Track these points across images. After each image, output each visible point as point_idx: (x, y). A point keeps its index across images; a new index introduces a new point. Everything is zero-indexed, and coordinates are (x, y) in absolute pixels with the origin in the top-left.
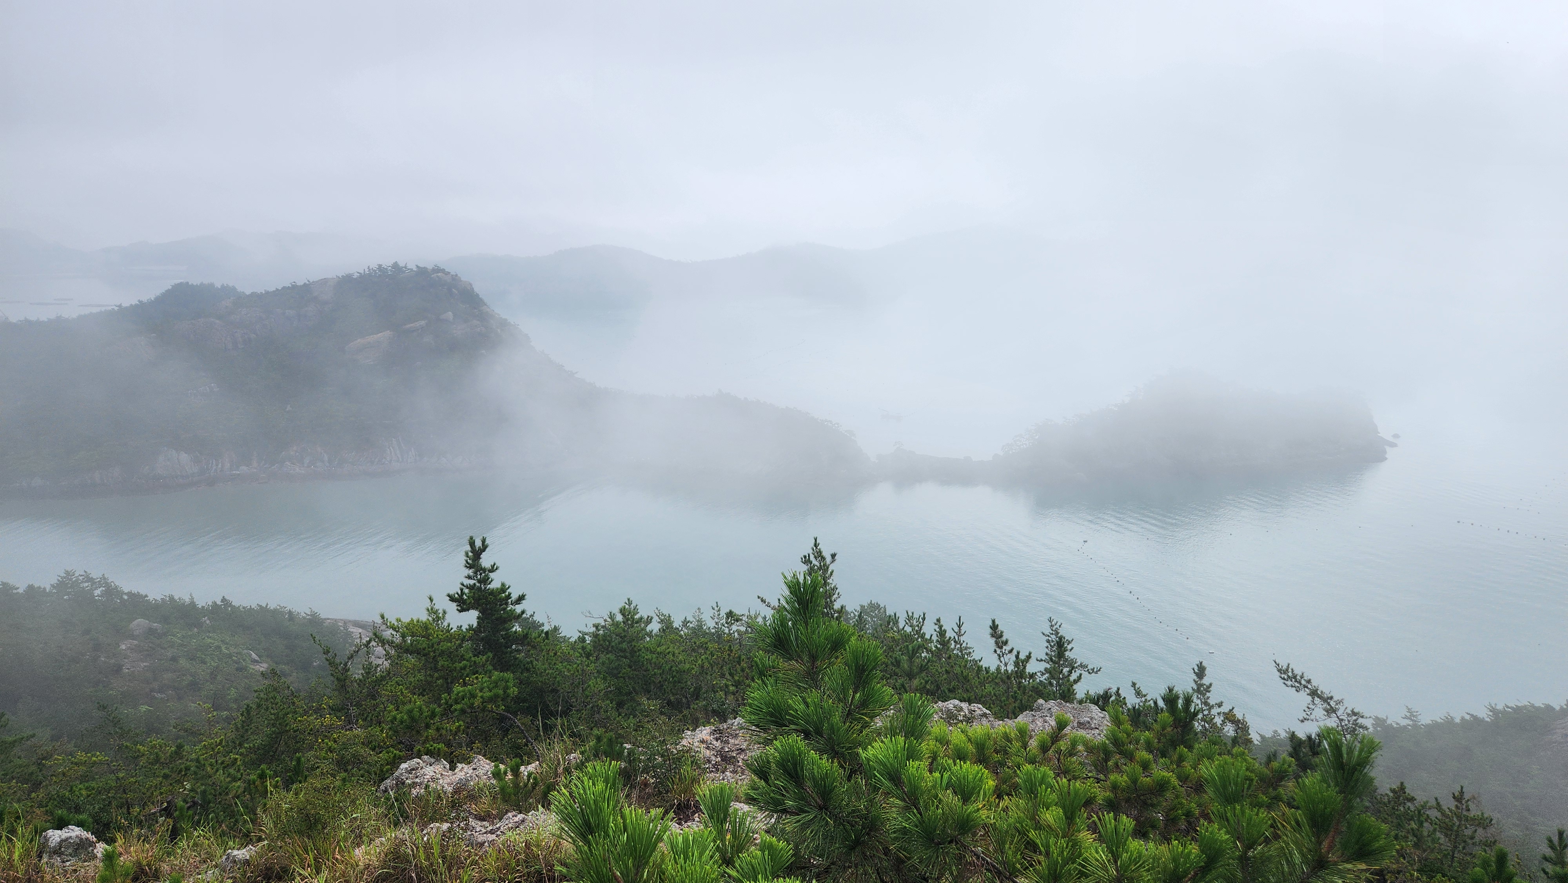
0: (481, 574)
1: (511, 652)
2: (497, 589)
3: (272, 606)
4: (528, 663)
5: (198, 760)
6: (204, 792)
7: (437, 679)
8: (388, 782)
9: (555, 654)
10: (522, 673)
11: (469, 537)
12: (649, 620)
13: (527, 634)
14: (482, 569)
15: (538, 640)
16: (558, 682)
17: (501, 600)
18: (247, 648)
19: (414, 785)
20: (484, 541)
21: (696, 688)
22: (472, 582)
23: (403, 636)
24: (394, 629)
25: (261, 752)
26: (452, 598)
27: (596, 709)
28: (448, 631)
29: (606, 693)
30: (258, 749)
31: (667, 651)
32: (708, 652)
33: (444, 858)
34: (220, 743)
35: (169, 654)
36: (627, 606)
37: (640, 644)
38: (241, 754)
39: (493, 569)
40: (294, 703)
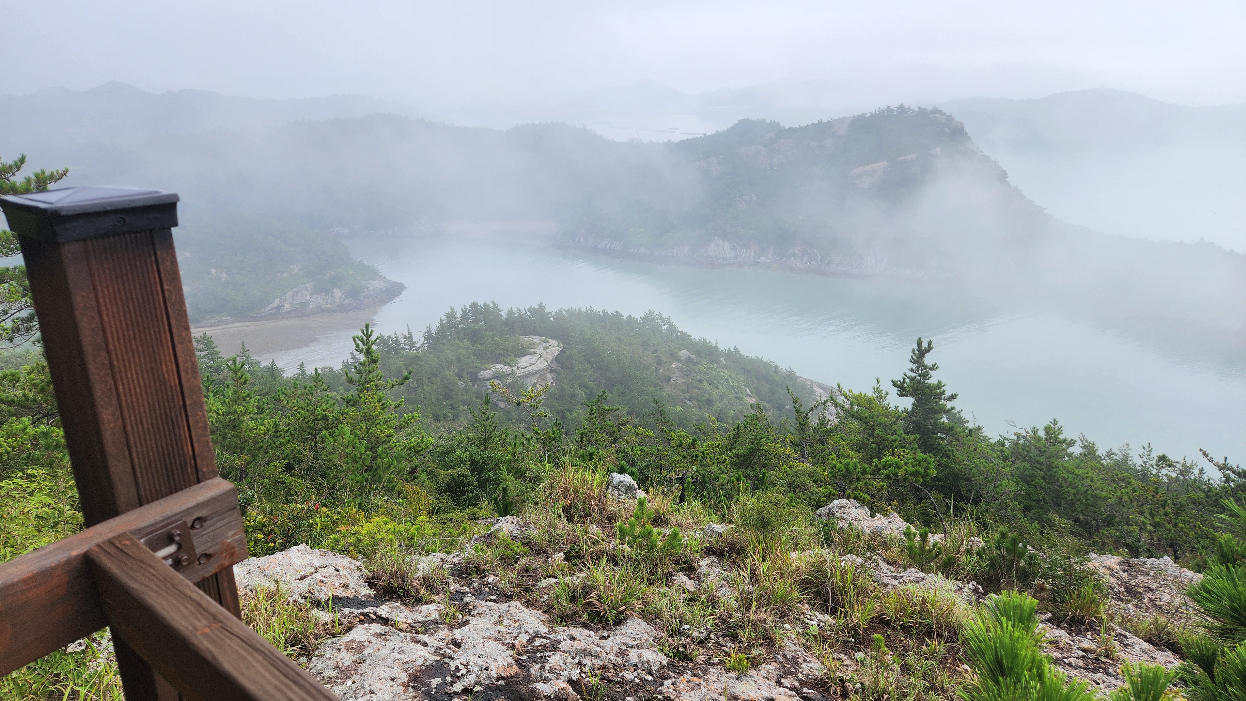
0: (922, 370)
1: (936, 438)
2: (934, 384)
3: (765, 359)
4: (949, 451)
5: (703, 453)
6: (704, 475)
7: (872, 443)
8: (822, 510)
9: (975, 450)
10: (942, 457)
11: (917, 338)
12: (1072, 443)
13: (953, 427)
14: (924, 366)
15: (962, 434)
16: (974, 473)
17: (936, 394)
18: (745, 385)
19: (841, 518)
20: (930, 343)
21: (1108, 516)
22: (913, 375)
23: (852, 404)
24: (846, 397)
25: (742, 458)
26: (895, 384)
27: (1003, 506)
28: (887, 409)
29: (1016, 496)
30: (741, 456)
31: (1086, 475)
32: (1130, 488)
33: (855, 585)
34: (718, 446)
35: (698, 377)
36: (1052, 426)
37: (1059, 462)
38: (730, 456)
39: (933, 368)
40: (768, 431)
